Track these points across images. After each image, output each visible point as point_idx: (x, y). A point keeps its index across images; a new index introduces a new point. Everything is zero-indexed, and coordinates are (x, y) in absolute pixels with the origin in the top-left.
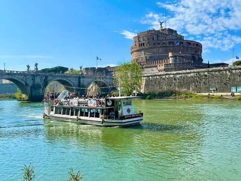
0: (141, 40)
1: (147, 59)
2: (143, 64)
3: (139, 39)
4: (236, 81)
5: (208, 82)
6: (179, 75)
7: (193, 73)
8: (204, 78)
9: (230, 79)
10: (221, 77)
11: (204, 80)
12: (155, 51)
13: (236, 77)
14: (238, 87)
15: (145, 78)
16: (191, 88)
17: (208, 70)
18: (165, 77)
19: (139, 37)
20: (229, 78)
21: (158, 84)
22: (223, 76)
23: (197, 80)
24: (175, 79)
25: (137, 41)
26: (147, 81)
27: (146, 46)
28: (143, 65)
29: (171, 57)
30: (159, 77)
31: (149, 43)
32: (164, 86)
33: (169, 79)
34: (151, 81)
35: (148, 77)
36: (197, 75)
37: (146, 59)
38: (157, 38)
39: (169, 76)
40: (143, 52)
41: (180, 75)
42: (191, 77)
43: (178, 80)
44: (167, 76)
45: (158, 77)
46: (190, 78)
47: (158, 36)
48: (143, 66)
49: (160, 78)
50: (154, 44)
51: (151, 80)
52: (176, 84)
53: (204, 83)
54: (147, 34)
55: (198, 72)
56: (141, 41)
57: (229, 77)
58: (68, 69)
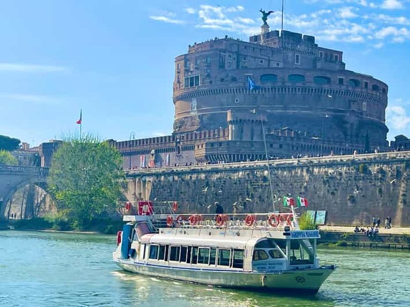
0: (192, 67)
1: (204, 122)
2: (180, 138)
3: (185, 65)
4: (317, 195)
5: (267, 197)
6: (216, 175)
7: (242, 170)
8: (262, 185)
9: (308, 188)
10: (291, 185)
11: (260, 190)
12: (224, 100)
13: (319, 186)
14: (318, 212)
15: (151, 179)
16: (235, 209)
17: (270, 165)
18: (191, 177)
19: (188, 57)
20: (306, 188)
21: (175, 196)
22: (295, 182)
23: (247, 189)
24: (207, 184)
25: (183, 69)
26: (154, 187)
27: (201, 86)
28: (178, 140)
29: (231, 122)
30: (179, 177)
31: (208, 76)
32: (186, 203)
33: (197, 183)
34: (163, 188)
35: (158, 177)
36: (249, 177)
37: (202, 122)
38: (238, 62)
39: (197, 177)
40: (194, 103)
41: (218, 176)
42: (238, 182)
43: (213, 188)
44: (194, 176)
45: (176, 178)
46: (235, 183)
47: (239, 56)
48: (178, 145)
49: (180, 179)
50: (222, 80)
51: (162, 184)
52: (209, 197)
53: (260, 197)
54: (208, 51)
55: (252, 169)
56: (192, 70)
57: (305, 184)
58: (20, 142)
